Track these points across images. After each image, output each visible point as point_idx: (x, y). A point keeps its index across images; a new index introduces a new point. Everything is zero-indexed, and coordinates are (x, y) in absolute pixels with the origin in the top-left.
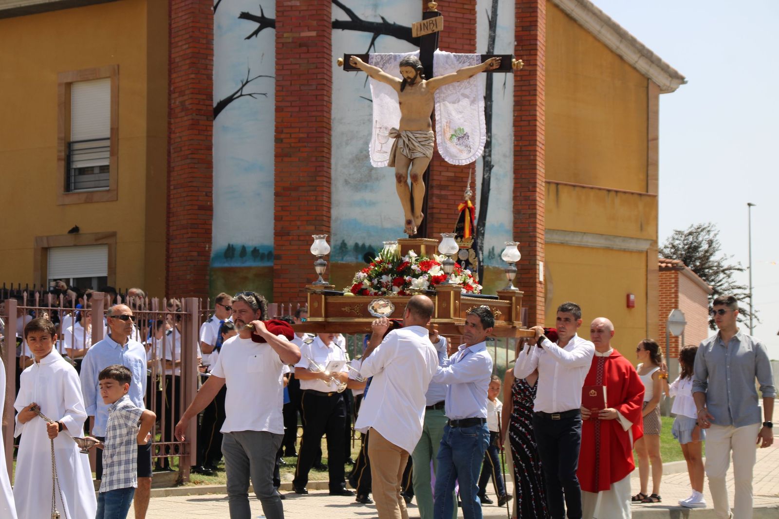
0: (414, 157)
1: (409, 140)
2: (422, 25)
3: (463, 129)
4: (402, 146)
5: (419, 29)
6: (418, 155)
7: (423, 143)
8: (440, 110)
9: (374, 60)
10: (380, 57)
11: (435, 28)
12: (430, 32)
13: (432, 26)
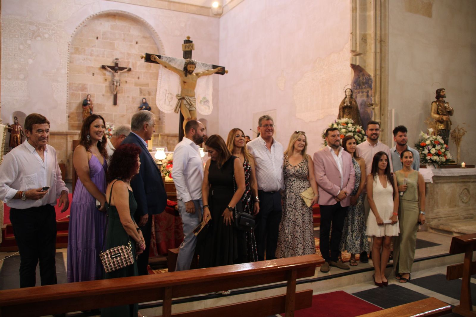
0: (191, 109)
1: (190, 101)
2: (186, 46)
3: (206, 98)
4: (186, 104)
5: (183, 47)
6: (193, 109)
7: (195, 103)
11: (192, 48)
12: (189, 50)
13: (190, 47)
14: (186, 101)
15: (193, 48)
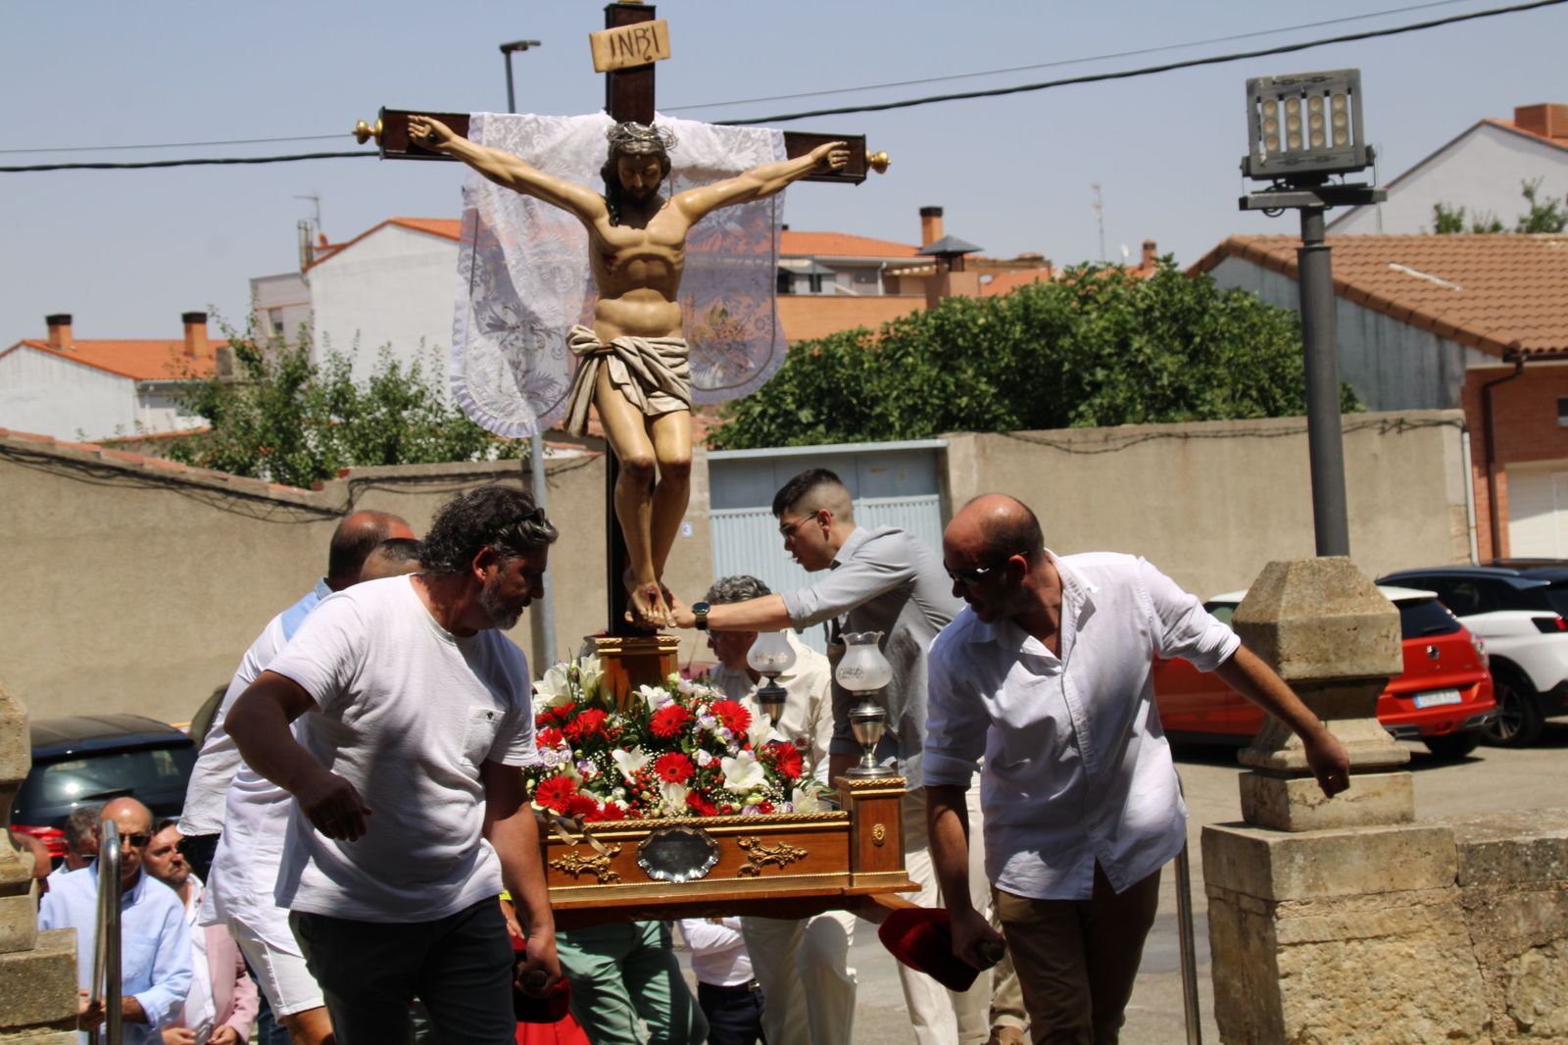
0: (655, 406)
1: (645, 363)
2: (618, 43)
4: (623, 377)
5: (609, 51)
6: (670, 403)
7: (677, 371)
10: (501, 126)
11: (651, 52)
12: (639, 61)
13: (643, 44)
14: (625, 362)
15: (657, 49)
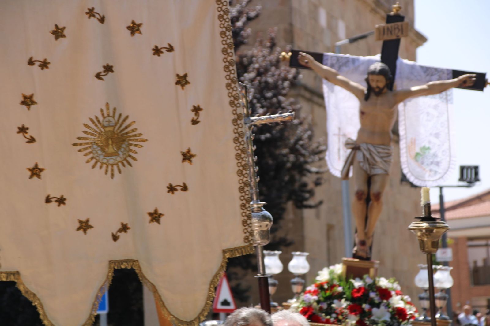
0: (374, 172)
1: (371, 154)
2: (386, 30)
4: (362, 160)
5: (382, 33)
6: (378, 171)
7: (385, 159)
8: (405, 124)
9: (329, 62)
10: (335, 58)
11: (400, 34)
12: (394, 37)
13: (397, 31)
14: (364, 155)
15: (402, 33)
